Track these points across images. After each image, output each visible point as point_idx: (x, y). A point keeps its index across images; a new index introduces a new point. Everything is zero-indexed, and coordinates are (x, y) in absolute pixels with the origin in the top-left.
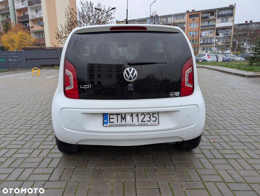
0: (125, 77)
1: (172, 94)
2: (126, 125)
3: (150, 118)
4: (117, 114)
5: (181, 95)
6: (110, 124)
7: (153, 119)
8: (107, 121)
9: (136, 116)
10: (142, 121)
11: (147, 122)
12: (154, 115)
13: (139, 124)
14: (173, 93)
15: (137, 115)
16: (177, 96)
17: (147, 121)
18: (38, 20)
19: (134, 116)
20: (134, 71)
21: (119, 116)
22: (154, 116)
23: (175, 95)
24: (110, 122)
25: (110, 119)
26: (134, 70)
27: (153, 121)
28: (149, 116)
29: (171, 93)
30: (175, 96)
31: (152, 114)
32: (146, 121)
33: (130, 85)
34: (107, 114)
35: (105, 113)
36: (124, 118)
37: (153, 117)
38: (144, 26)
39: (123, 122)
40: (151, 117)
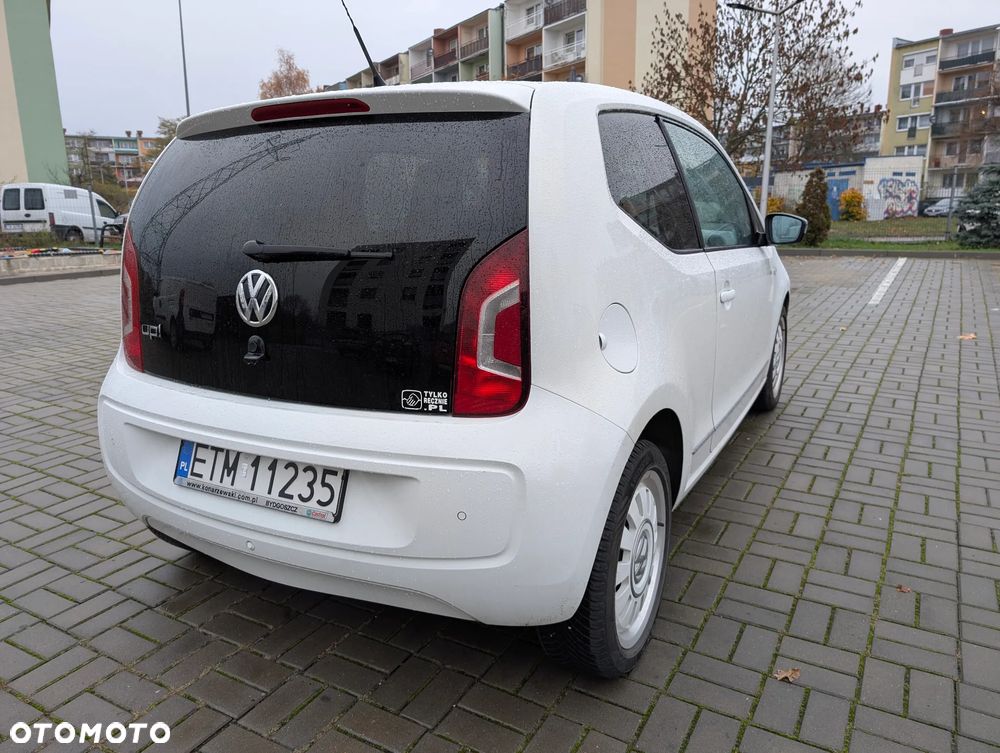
0: (238, 307)
1: (410, 398)
2: (230, 496)
3: (310, 485)
4: (217, 450)
5: (453, 410)
6: (191, 481)
7: (322, 494)
8: (188, 468)
9: (270, 469)
10: (282, 494)
11: (296, 501)
12: (329, 479)
13: (268, 502)
14: (418, 394)
15: (273, 467)
16: (436, 412)
17: (300, 496)
18: (569, 71)
19: (263, 467)
20: (266, 284)
21: (221, 457)
22: (326, 481)
23: (426, 405)
24: (193, 474)
25: (196, 460)
26: (266, 280)
27: (319, 502)
28: (310, 476)
29: (407, 395)
30: (423, 410)
31: (325, 470)
32: (296, 498)
33: (254, 338)
34: (193, 443)
35: (188, 442)
36: (231, 468)
37: (324, 484)
38: (359, 95)
39: (228, 480)
40: (317, 486)
